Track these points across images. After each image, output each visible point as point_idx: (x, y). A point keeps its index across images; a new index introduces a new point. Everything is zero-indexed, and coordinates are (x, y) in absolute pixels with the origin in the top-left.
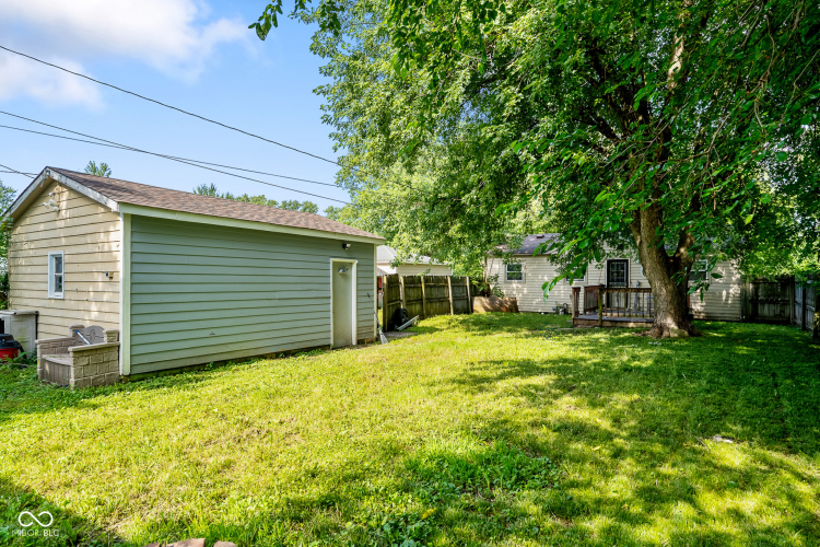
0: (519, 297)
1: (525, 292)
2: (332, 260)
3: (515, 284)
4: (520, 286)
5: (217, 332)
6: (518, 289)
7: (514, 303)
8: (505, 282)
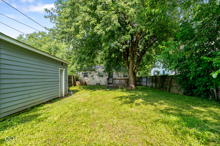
0: (87, 81)
1: (89, 80)
2: (60, 68)
3: (86, 78)
4: (87, 78)
5: (31, 95)
6: (87, 79)
7: (86, 83)
8: (83, 77)
